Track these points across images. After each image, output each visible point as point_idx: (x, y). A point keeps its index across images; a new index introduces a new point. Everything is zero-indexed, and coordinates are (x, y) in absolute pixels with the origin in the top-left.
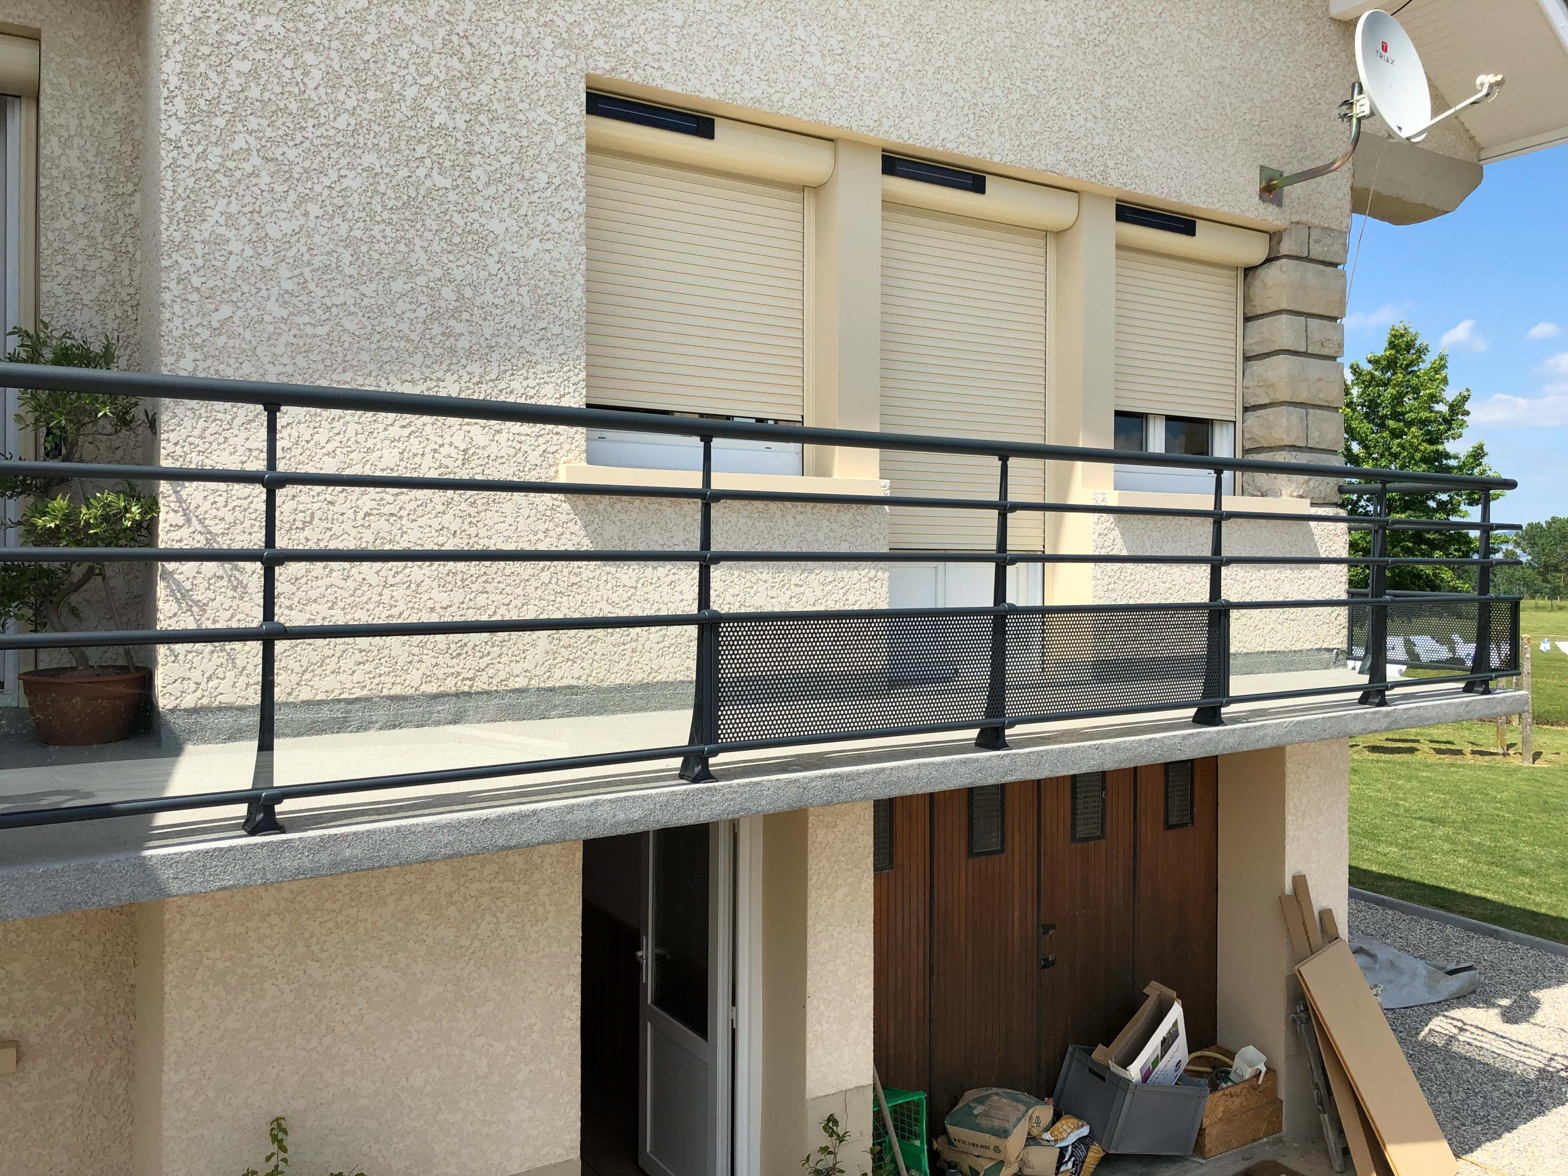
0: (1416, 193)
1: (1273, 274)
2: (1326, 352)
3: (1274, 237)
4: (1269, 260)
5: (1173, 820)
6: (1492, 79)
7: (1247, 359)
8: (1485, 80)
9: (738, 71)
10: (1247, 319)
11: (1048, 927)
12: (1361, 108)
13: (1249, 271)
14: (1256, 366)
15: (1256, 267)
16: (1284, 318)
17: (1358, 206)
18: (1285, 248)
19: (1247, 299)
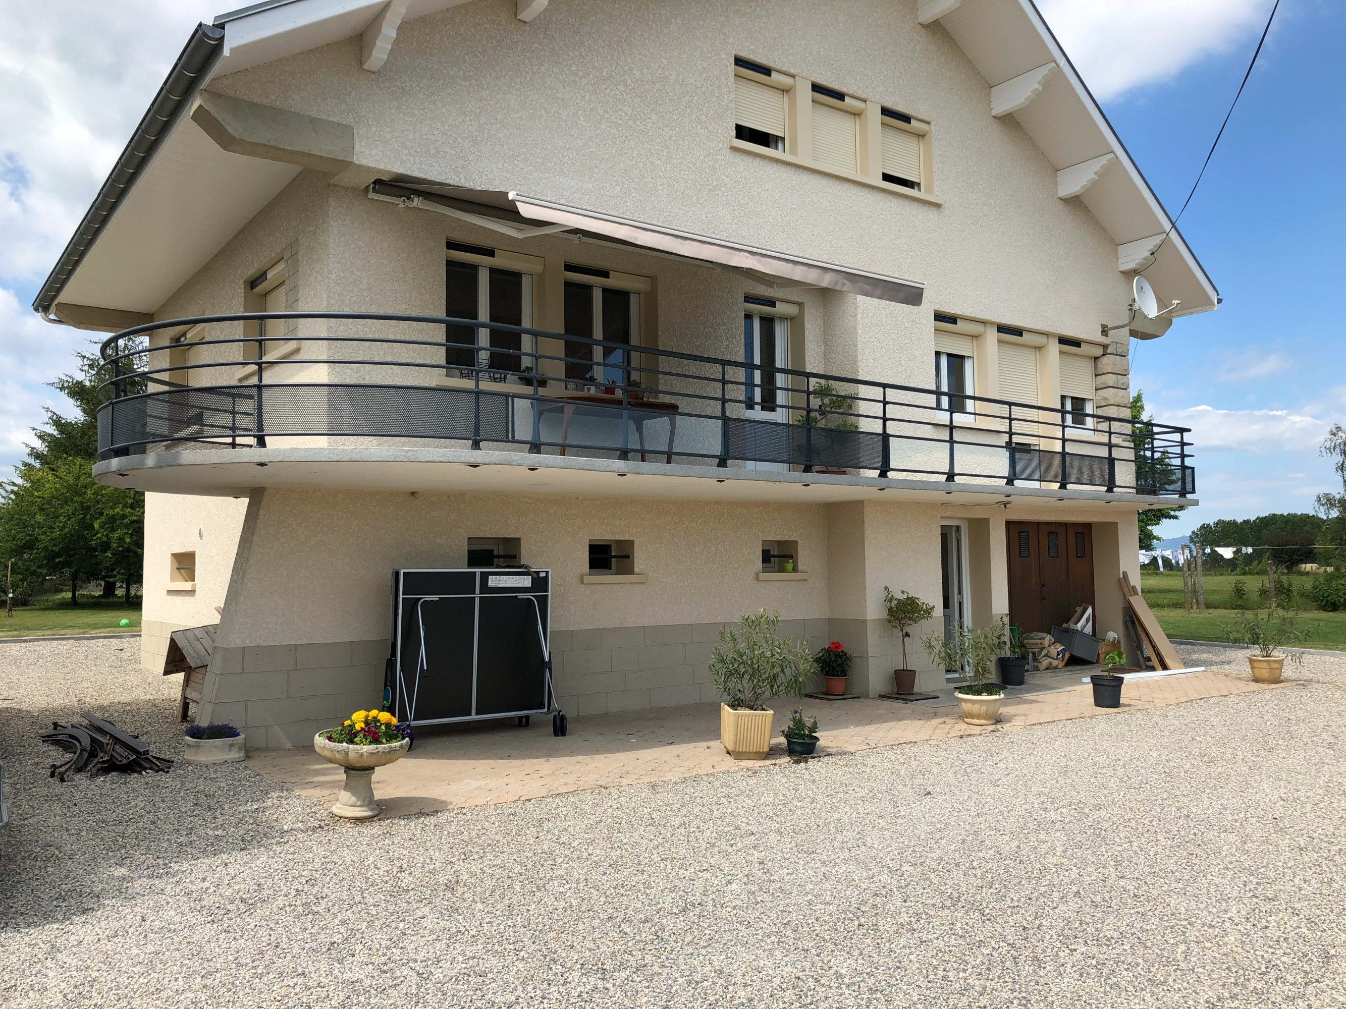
0: (1150, 331)
1: (1105, 359)
2: (1123, 387)
3: (1105, 347)
4: (1103, 355)
5: (1079, 555)
6: (1177, 302)
7: (1096, 389)
8: (1175, 302)
9: (965, 305)
10: (1096, 376)
11: (1043, 586)
12: (1136, 307)
13: (1096, 359)
14: (1100, 392)
15: (1098, 357)
16: (1110, 375)
17: (1131, 335)
18: (1109, 351)
19: (1096, 368)
